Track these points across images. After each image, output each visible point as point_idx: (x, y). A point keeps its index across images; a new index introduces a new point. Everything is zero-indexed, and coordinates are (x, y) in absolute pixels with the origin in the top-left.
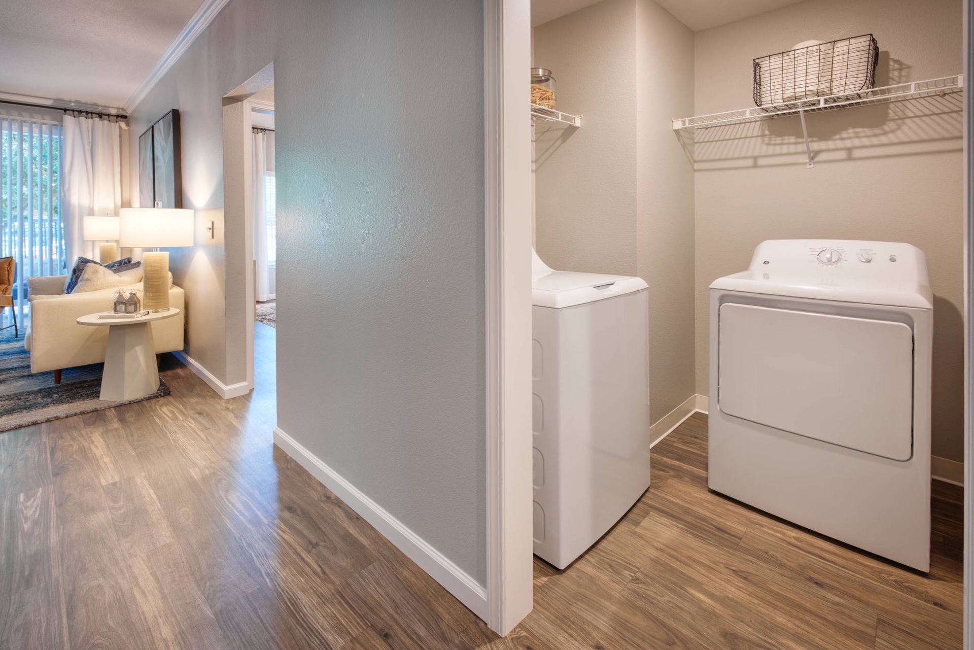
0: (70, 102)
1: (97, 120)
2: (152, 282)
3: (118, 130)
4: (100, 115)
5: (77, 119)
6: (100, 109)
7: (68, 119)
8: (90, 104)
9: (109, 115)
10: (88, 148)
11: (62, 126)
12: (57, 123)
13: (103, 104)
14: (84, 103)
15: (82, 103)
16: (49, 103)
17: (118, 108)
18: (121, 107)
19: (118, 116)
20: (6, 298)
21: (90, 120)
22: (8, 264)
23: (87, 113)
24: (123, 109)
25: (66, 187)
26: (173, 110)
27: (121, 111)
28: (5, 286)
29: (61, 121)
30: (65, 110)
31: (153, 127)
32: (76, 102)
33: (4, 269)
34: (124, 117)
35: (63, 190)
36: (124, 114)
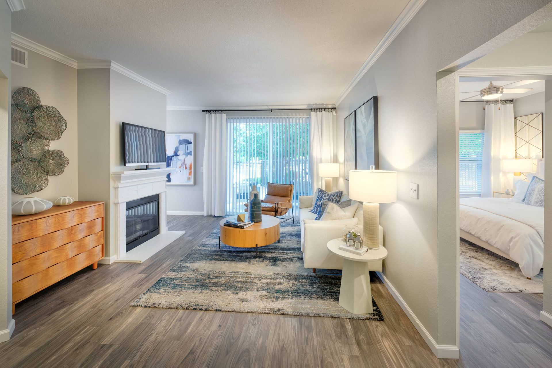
0: (313, 105)
1: (323, 112)
2: (370, 226)
3: (332, 116)
4: (325, 109)
5: (316, 113)
6: (325, 106)
7: (313, 113)
8: (321, 105)
9: (328, 109)
10: (320, 127)
11: (310, 118)
12: (308, 116)
13: (326, 104)
14: (319, 105)
15: (317, 105)
16: (305, 107)
17: (332, 104)
18: (333, 103)
19: (332, 109)
20: (290, 204)
21: (321, 112)
22: (290, 188)
23: (320, 109)
24: (334, 104)
25: (312, 148)
26: (374, 96)
27: (333, 105)
28: (289, 198)
29: (310, 115)
30: (311, 109)
31: (355, 112)
32: (316, 104)
33: (289, 190)
34: (335, 108)
35: (310, 150)
36: (335, 107)
